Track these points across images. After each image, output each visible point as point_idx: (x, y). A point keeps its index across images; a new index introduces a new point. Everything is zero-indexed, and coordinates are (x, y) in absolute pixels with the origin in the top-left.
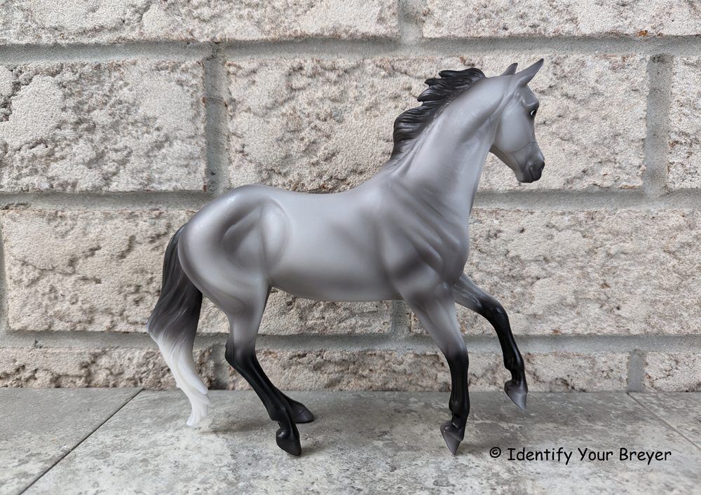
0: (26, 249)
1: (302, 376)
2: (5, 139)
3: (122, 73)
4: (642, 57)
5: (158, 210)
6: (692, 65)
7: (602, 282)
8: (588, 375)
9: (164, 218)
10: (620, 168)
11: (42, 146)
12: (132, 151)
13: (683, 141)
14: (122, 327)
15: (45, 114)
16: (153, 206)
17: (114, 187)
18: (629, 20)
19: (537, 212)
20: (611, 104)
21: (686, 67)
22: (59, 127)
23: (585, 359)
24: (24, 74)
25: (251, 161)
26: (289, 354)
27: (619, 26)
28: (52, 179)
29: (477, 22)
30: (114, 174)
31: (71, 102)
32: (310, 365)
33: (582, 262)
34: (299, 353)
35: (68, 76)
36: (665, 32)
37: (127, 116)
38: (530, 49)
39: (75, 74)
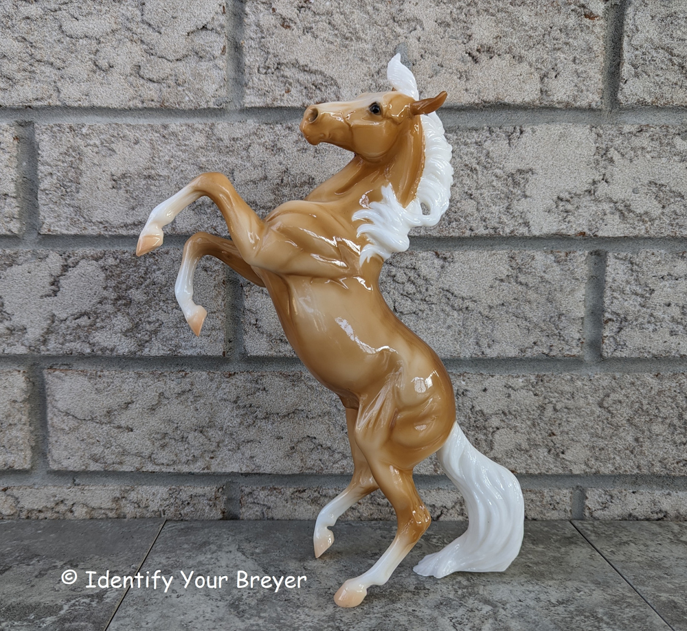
0: (69, 403)
1: (302, 508)
2: (54, 311)
3: (157, 260)
4: (581, 253)
5: (183, 371)
6: (622, 259)
7: (550, 431)
8: (538, 507)
9: (188, 377)
10: (563, 340)
11: (86, 318)
12: (163, 323)
13: (615, 319)
14: (150, 467)
15: (89, 292)
16: (179, 368)
17: (146, 351)
18: (570, 224)
19: (497, 376)
20: (555, 290)
21: (617, 260)
22: (100, 302)
23: (535, 493)
24: (73, 258)
25: (263, 333)
26: (291, 490)
27: (563, 229)
28: (94, 345)
29: (449, 224)
30: (147, 342)
31: (112, 283)
32: (308, 499)
33: (534, 415)
34: (299, 489)
35: (111, 261)
36: (600, 234)
37: (159, 294)
38: (491, 246)
39: (116, 259)
